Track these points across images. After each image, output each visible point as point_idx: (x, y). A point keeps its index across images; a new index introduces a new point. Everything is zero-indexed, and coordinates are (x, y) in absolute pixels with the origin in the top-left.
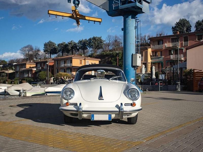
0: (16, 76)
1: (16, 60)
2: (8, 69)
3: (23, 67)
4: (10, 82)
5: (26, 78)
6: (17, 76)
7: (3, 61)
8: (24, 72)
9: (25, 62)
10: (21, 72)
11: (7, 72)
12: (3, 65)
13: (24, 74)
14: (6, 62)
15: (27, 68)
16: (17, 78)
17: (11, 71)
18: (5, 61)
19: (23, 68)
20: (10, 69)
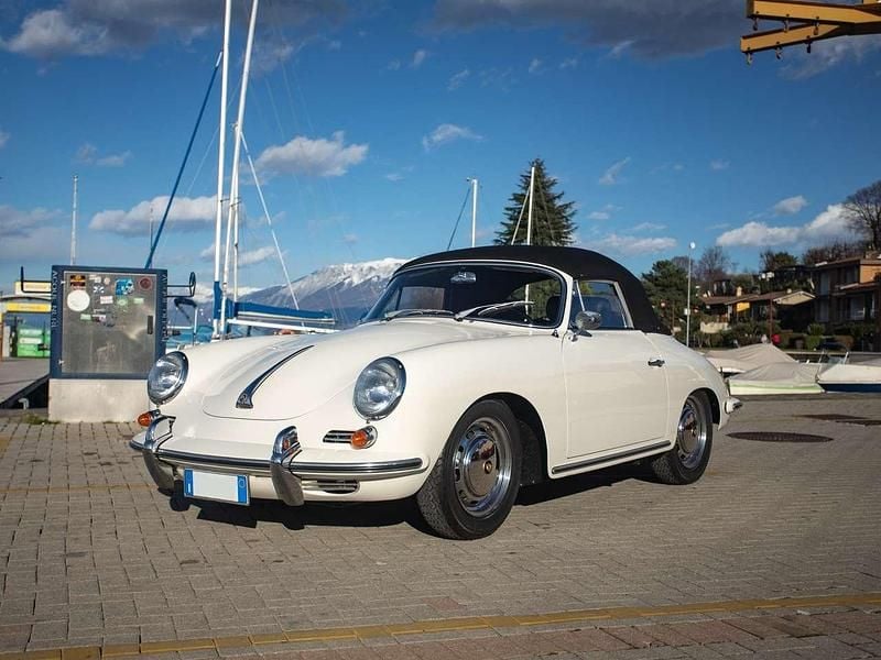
0: (819, 319)
1: (834, 249)
2: (786, 289)
3: (845, 278)
4: (786, 342)
5: (854, 326)
6: (824, 314)
7: (781, 254)
8: (849, 299)
9: (856, 258)
10: (839, 299)
11: (781, 301)
12: (775, 272)
13: (849, 307)
14: (790, 259)
15: (862, 281)
16: (818, 326)
17: (796, 298)
18: (790, 254)
19: (845, 284)
20: (795, 289)
